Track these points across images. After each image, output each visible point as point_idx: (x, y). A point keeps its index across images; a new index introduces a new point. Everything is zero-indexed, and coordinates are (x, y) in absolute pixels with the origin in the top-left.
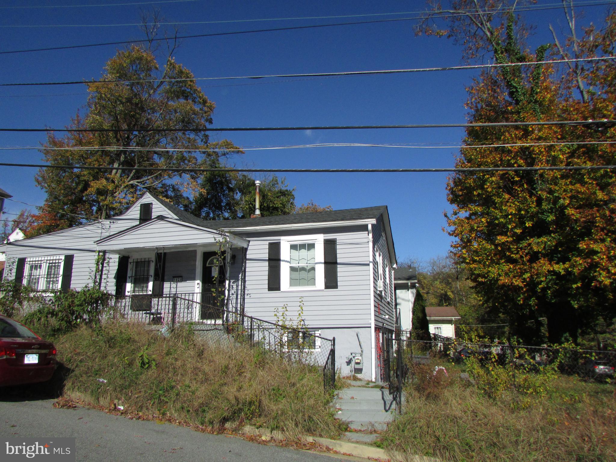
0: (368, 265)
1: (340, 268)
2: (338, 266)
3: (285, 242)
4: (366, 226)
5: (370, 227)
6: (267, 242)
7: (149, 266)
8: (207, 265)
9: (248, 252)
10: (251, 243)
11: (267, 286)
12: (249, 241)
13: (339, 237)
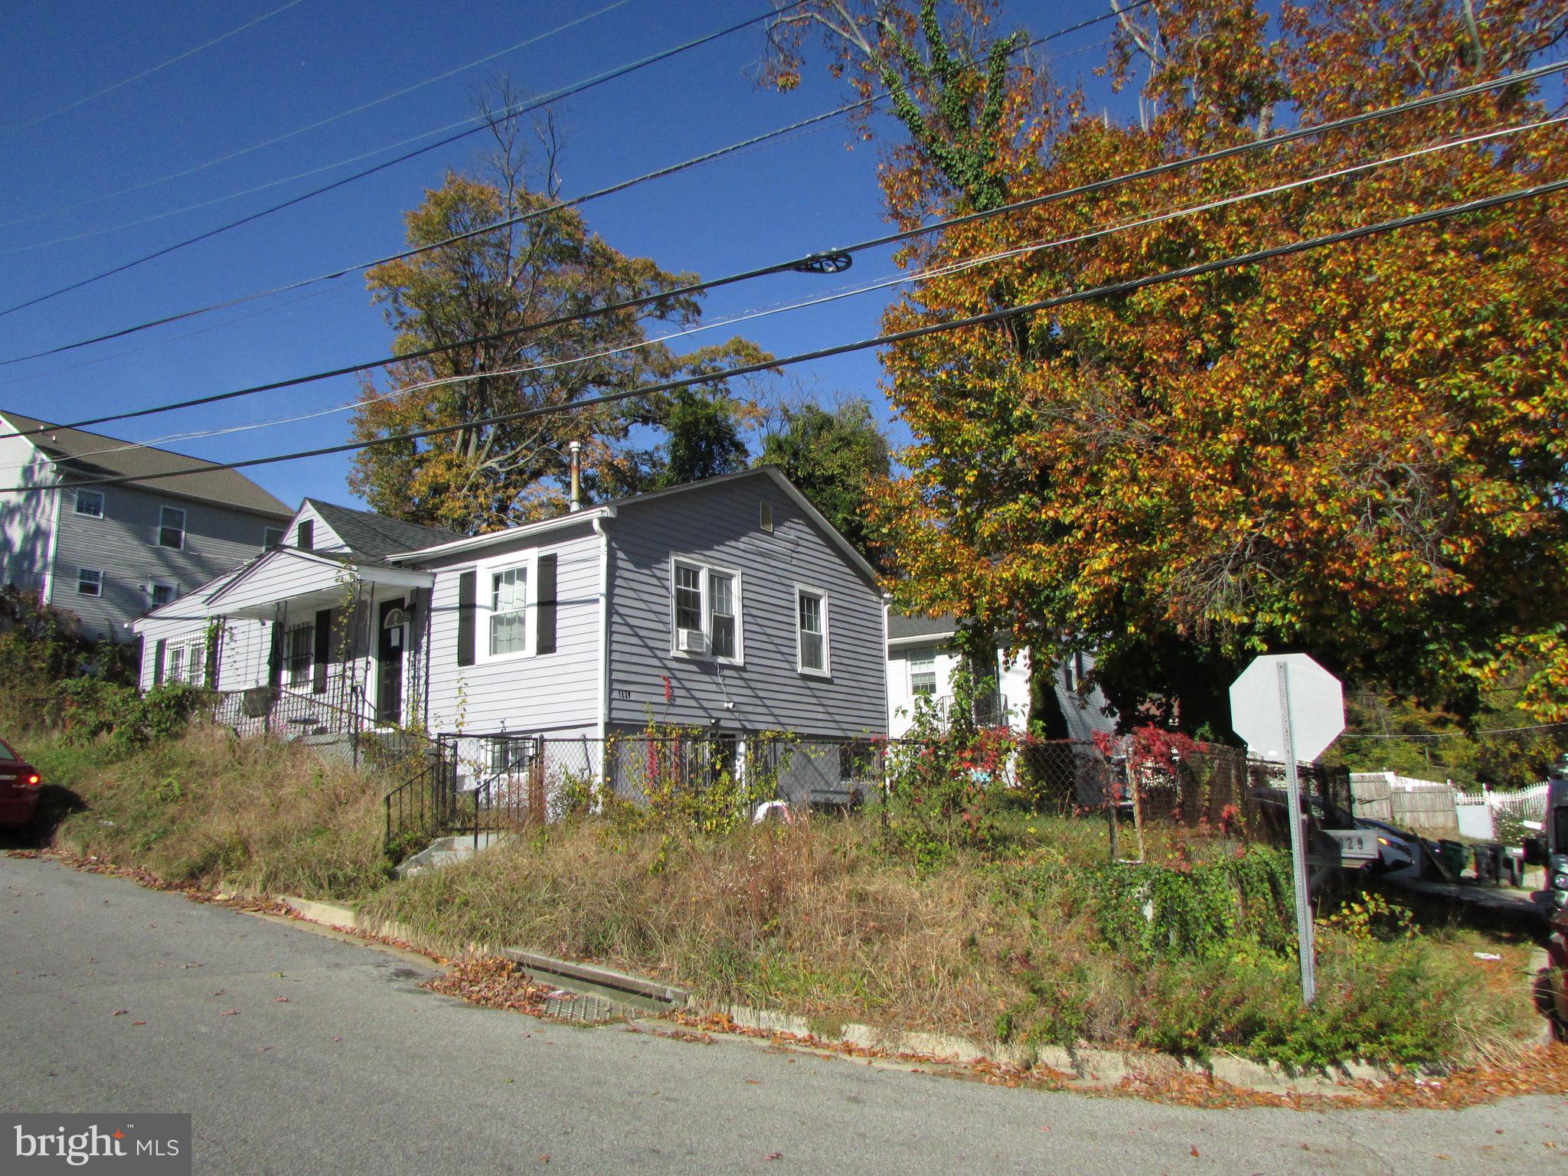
0: (596, 601)
1: (561, 612)
2: (558, 608)
3: (485, 569)
4: (589, 523)
5: (596, 525)
6: (458, 574)
7: (309, 637)
8: (386, 627)
9: (434, 597)
10: (439, 578)
11: (455, 658)
12: (435, 575)
13: (560, 549)
